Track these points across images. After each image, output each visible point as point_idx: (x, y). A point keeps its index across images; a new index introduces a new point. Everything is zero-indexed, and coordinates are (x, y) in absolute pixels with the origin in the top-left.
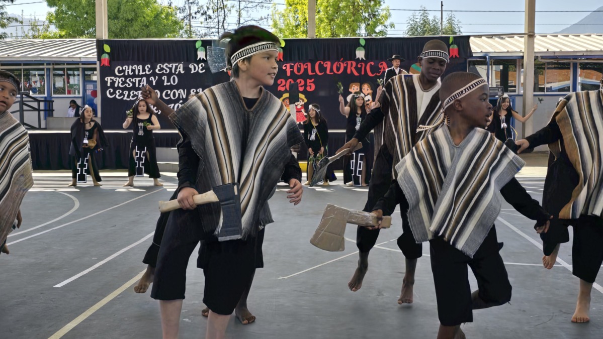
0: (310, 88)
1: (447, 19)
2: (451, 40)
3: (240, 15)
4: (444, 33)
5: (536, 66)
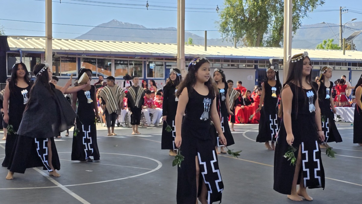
5: (54, 59)
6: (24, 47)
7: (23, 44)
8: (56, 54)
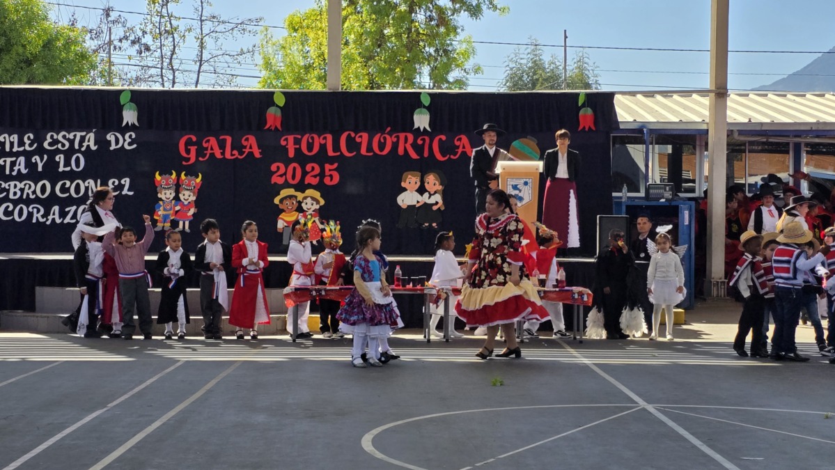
0: (331, 180)
1: (575, 60)
2: (581, 101)
3: (202, 46)
4: (568, 86)
5: (731, 147)
6: (655, 121)
7: (651, 111)
8: (736, 135)
